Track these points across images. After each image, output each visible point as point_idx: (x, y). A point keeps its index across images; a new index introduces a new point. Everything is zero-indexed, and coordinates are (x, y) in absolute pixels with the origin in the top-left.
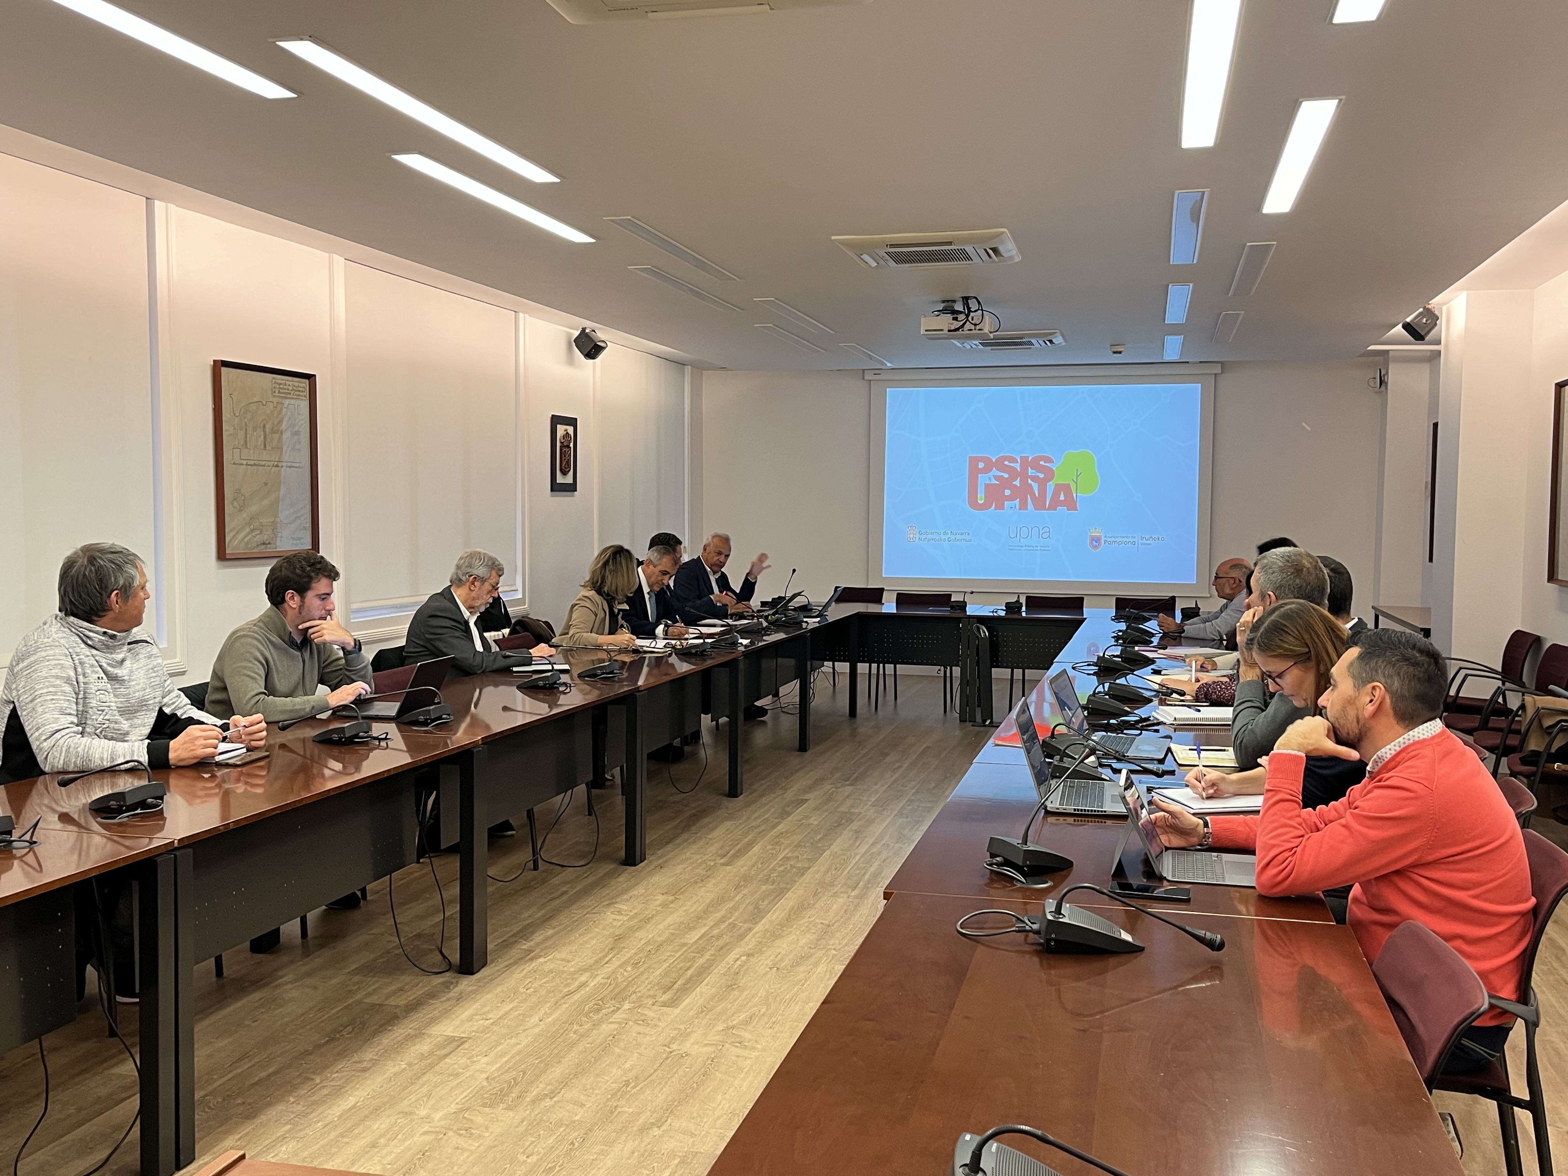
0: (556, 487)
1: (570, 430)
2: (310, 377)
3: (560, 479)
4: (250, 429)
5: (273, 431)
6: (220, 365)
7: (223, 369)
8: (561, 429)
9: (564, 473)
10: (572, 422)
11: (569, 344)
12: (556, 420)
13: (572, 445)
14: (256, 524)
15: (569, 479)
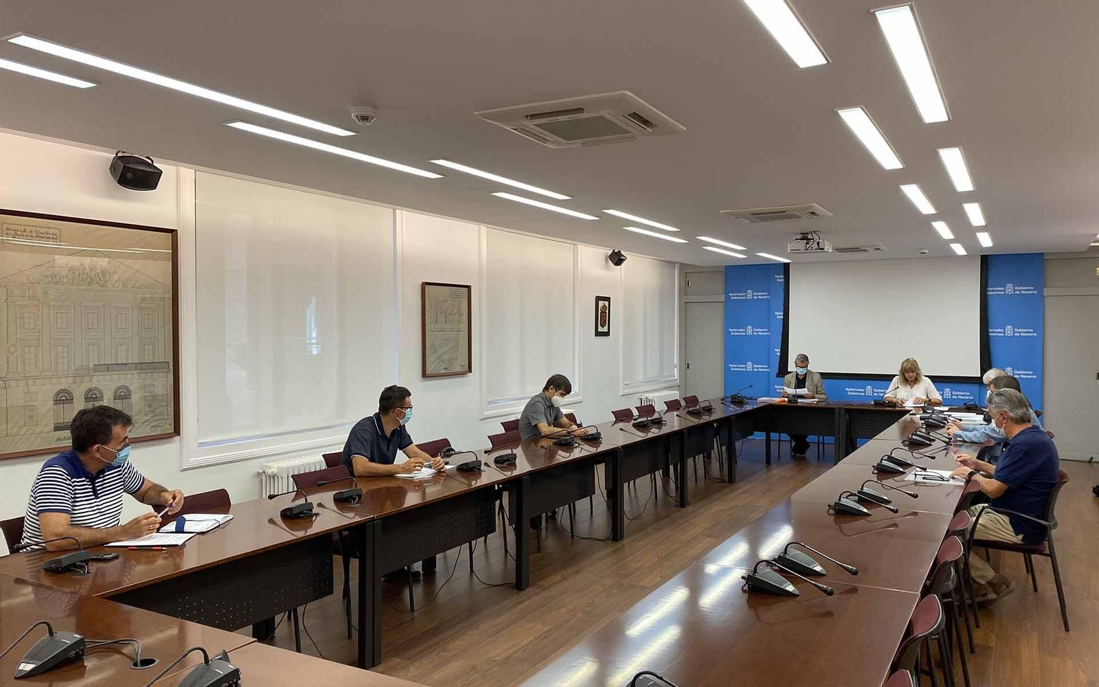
0: (598, 334)
1: (607, 303)
2: (469, 287)
3: (600, 329)
4: (439, 314)
5: (450, 314)
6: (425, 284)
7: (426, 286)
8: (601, 303)
9: (603, 326)
10: (608, 299)
11: (606, 258)
12: (598, 299)
13: (607, 311)
14: (441, 359)
15: (605, 329)
